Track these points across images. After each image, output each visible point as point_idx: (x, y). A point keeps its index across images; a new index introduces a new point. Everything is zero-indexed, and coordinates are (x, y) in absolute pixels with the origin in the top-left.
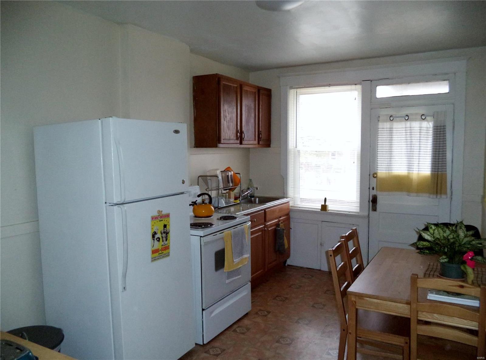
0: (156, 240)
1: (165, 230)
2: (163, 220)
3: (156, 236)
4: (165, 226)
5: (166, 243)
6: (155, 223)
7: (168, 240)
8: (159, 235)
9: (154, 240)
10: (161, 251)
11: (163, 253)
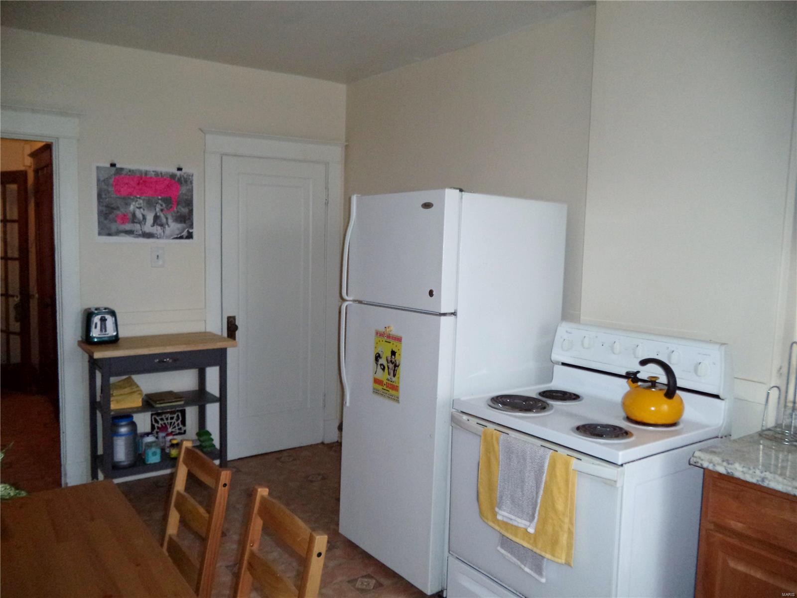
0: (379, 367)
1: (393, 360)
2: (391, 344)
3: (381, 361)
4: (393, 353)
5: (394, 379)
6: (379, 341)
7: (397, 376)
8: (383, 361)
9: (377, 364)
10: (386, 387)
11: (389, 391)
